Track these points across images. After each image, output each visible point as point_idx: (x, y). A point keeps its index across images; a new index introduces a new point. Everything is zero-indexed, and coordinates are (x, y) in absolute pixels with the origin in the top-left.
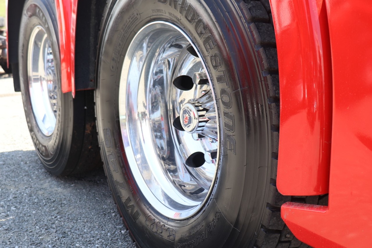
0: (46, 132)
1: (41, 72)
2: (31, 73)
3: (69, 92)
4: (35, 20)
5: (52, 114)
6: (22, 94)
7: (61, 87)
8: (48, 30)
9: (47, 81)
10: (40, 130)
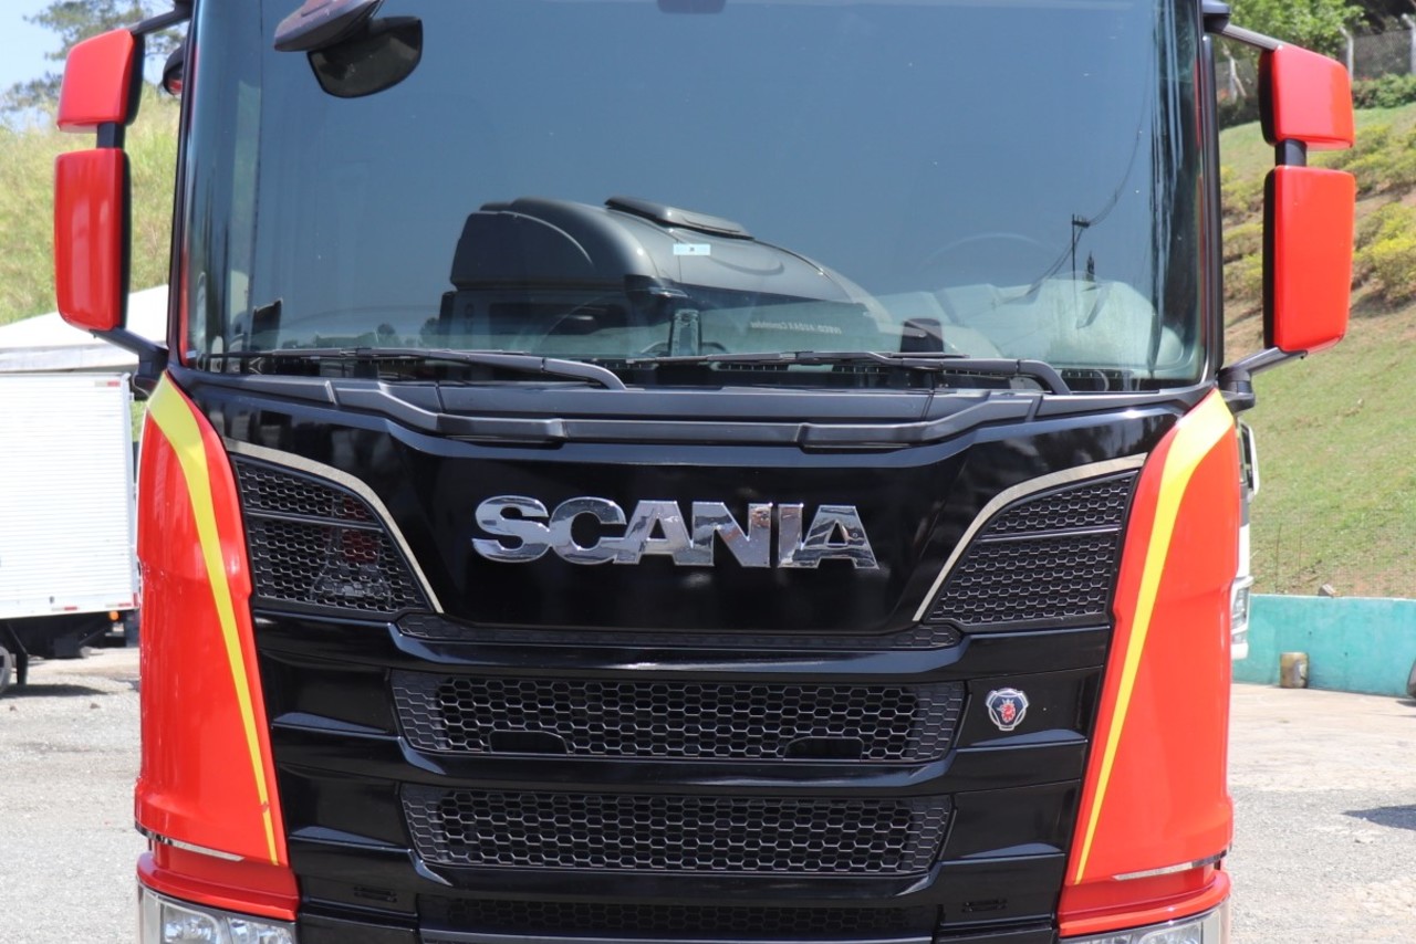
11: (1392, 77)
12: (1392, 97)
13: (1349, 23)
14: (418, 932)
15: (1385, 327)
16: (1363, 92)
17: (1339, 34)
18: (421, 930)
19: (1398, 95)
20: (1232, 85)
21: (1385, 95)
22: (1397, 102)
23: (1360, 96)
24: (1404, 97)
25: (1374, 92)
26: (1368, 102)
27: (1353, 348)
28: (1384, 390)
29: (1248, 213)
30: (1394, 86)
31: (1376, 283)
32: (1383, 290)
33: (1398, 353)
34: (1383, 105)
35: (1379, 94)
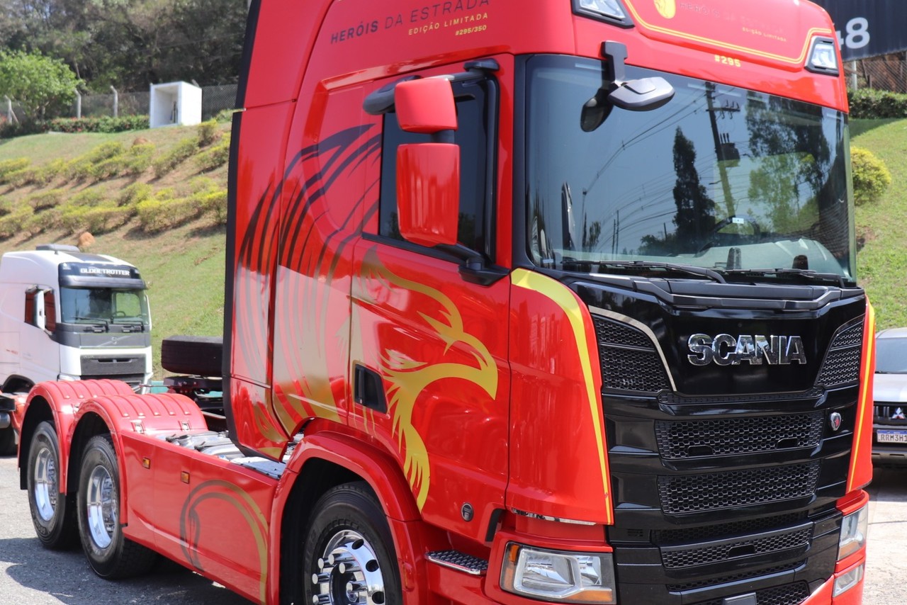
0: (45, 518)
1: (44, 477)
2: (36, 478)
3: (63, 493)
4: (43, 444)
5: (50, 507)
6: (29, 492)
7: (59, 489)
8: (51, 449)
9: (48, 484)
10: (41, 518)
11: (107, 117)
12: (108, 128)
13: (79, 87)
14: (660, 549)
15: (150, 245)
16: (91, 124)
17: (73, 93)
18: (661, 548)
19: (112, 127)
20: (9, 115)
21: (104, 126)
22: (111, 131)
23: (90, 126)
24: (115, 128)
25: (97, 124)
26: (94, 129)
27: (135, 255)
28: (161, 277)
29: (46, 183)
30: (108, 122)
31: (136, 223)
32: (142, 225)
33: (162, 258)
34: (103, 130)
35: (100, 125)
